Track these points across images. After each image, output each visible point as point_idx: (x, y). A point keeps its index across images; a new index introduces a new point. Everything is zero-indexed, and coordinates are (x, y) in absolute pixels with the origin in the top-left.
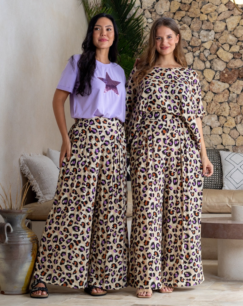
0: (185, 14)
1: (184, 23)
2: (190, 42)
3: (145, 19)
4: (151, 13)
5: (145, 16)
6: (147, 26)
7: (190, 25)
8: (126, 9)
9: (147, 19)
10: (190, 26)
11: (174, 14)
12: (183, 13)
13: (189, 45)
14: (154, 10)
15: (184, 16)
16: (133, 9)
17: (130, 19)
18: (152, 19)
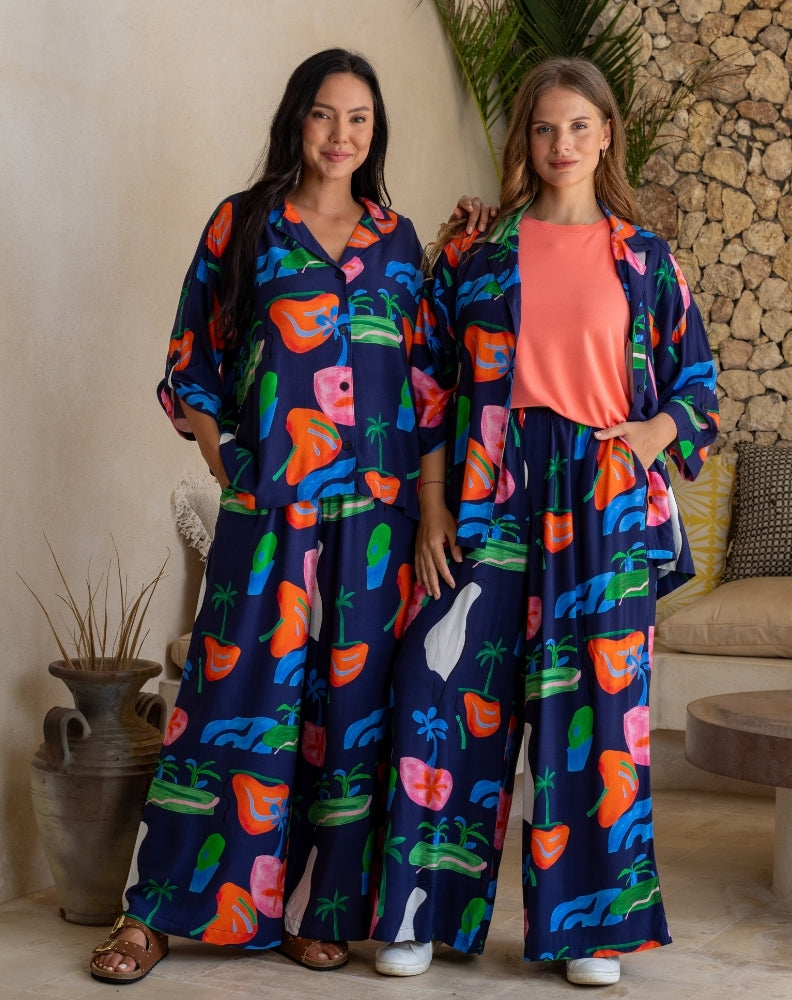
0: (769, 18)
1: (767, 49)
2: (782, 106)
3: (646, 37)
4: (664, 16)
5: (645, 29)
6: (652, 58)
7: (785, 54)
8: (589, 7)
9: (653, 36)
10: (783, 57)
11: (737, 18)
12: (763, 16)
13: (781, 118)
14: (674, 9)
15: (766, 24)
16: (610, 9)
17: (601, 39)
18: (670, 38)
